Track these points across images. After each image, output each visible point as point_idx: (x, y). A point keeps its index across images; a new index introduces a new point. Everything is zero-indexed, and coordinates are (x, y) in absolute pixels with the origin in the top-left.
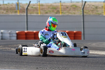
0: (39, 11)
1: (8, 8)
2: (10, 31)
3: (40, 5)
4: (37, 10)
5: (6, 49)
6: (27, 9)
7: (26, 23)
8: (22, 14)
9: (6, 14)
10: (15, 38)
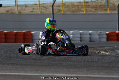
1: (96, 5)
2: (99, 32)
5: (95, 52)
8: (113, 12)
9: (95, 13)
10: (105, 40)
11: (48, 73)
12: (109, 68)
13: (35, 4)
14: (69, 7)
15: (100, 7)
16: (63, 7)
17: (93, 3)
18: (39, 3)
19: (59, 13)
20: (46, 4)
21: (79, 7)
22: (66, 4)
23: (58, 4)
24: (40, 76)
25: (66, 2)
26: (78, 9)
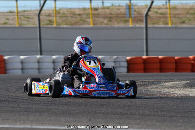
0: (169, 19)
1: (111, 14)
2: (115, 57)
3: (170, 9)
4: (166, 17)
6: (147, 15)
7: (145, 41)
8: (138, 26)
9: (109, 26)
10: (125, 70)
11: (24, 123)
12: (125, 116)
13: (11, 12)
14: (66, 16)
15: (117, 17)
16: (56, 16)
17: (106, 10)
18: (17, 9)
19: (50, 26)
20: (27, 11)
21: (82, 17)
22: (62, 12)
23: (48, 12)
24: (10, 128)
25: (61, 9)
26: (81, 20)
